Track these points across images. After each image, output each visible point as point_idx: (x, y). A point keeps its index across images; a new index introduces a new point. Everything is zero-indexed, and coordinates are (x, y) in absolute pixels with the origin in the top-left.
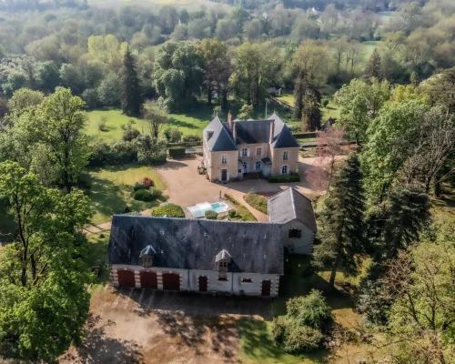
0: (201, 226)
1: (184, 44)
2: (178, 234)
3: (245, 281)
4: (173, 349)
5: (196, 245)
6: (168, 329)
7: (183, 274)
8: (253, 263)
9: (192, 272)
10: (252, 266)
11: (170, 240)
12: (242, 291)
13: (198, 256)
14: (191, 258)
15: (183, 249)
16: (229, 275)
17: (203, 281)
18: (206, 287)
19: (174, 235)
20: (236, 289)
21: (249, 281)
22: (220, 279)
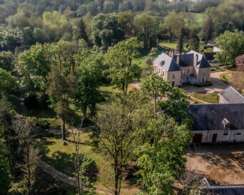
0: (209, 107)
1: (109, 16)
2: (199, 112)
3: (238, 134)
4: (221, 171)
5: (210, 117)
6: (211, 162)
7: (205, 133)
8: (242, 124)
9: (210, 132)
10: (242, 125)
11: (195, 115)
12: (235, 140)
13: (212, 123)
14: (209, 125)
15: (203, 120)
16: (230, 131)
17: (215, 136)
18: (216, 139)
19: (197, 113)
20: (232, 139)
21: (240, 134)
22: (225, 134)
